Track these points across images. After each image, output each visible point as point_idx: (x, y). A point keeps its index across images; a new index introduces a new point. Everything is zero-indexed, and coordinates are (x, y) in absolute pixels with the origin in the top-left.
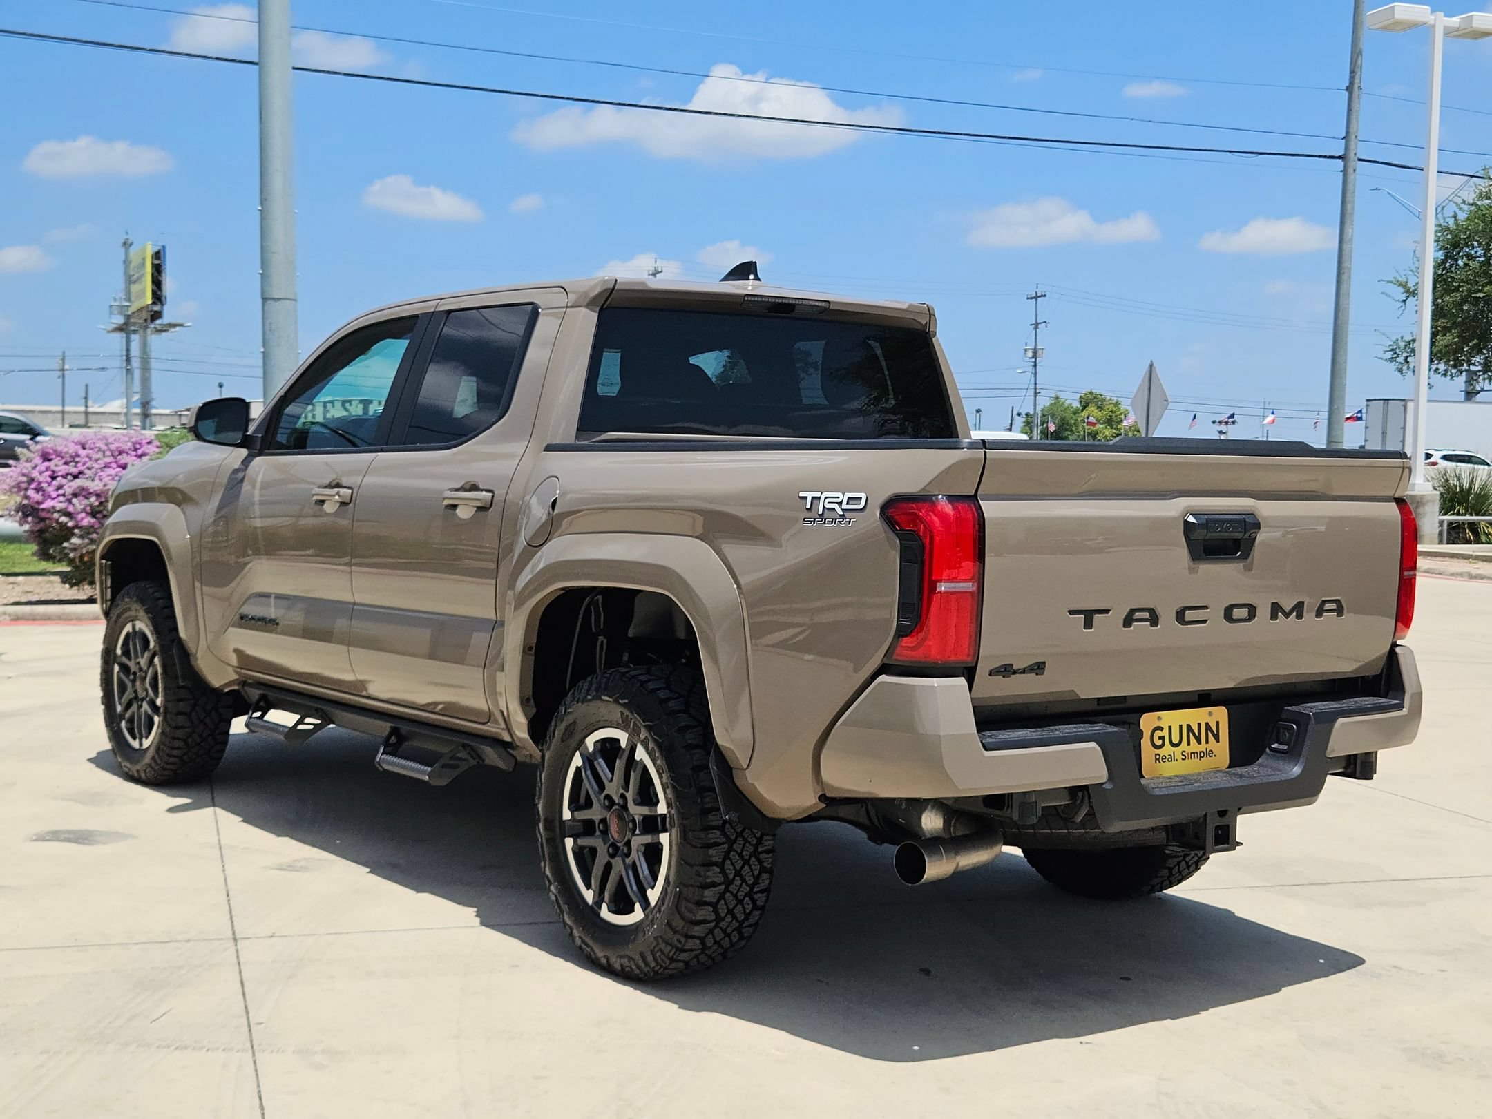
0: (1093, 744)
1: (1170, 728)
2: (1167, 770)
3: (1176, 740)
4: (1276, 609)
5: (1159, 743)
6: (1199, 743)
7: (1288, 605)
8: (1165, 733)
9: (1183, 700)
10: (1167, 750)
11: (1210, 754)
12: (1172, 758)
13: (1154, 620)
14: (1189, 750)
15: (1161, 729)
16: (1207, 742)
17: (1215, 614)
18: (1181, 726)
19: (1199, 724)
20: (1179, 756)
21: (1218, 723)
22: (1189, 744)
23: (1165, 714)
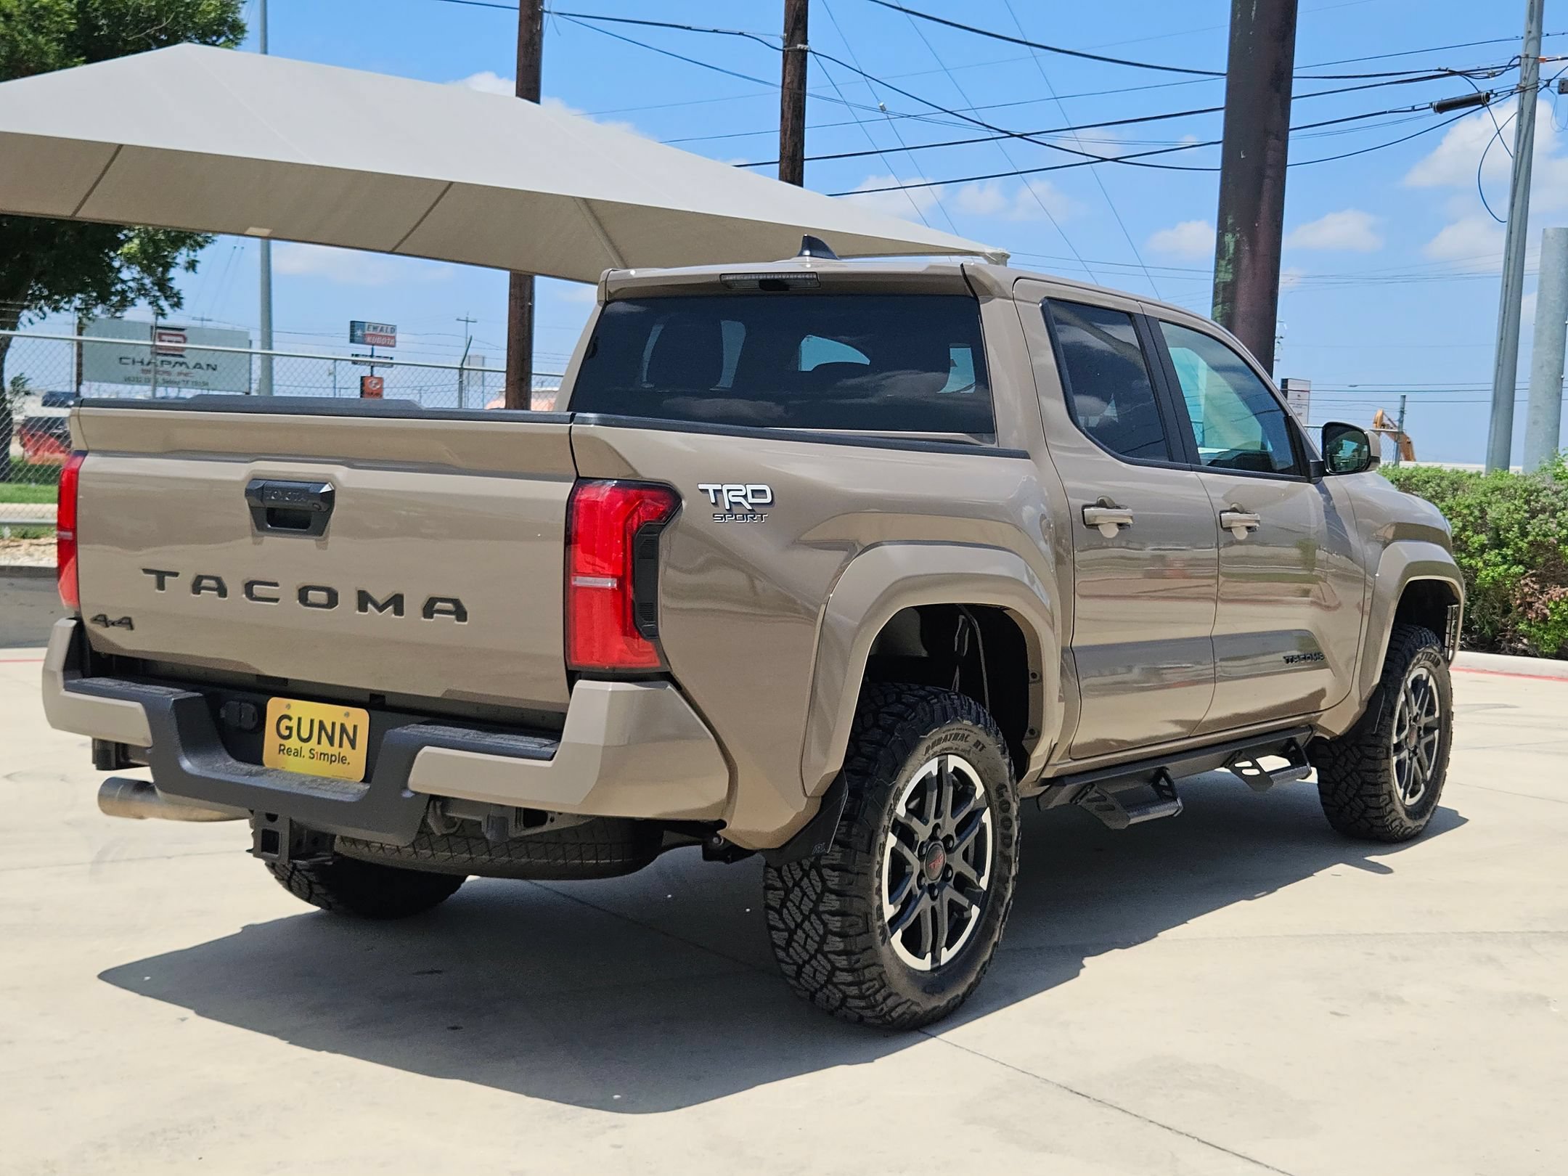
0: (137, 705)
1: (300, 719)
2: (293, 765)
3: (305, 735)
4: (364, 600)
5: (286, 733)
6: (332, 744)
7: (380, 598)
8: (294, 724)
9: (317, 692)
10: (293, 743)
11: (343, 760)
12: (298, 753)
13: (222, 591)
14: (319, 749)
15: (290, 719)
16: (341, 746)
17: (288, 593)
18: (312, 721)
19: (333, 724)
20: (306, 752)
21: (355, 727)
22: (319, 743)
23: (296, 703)
